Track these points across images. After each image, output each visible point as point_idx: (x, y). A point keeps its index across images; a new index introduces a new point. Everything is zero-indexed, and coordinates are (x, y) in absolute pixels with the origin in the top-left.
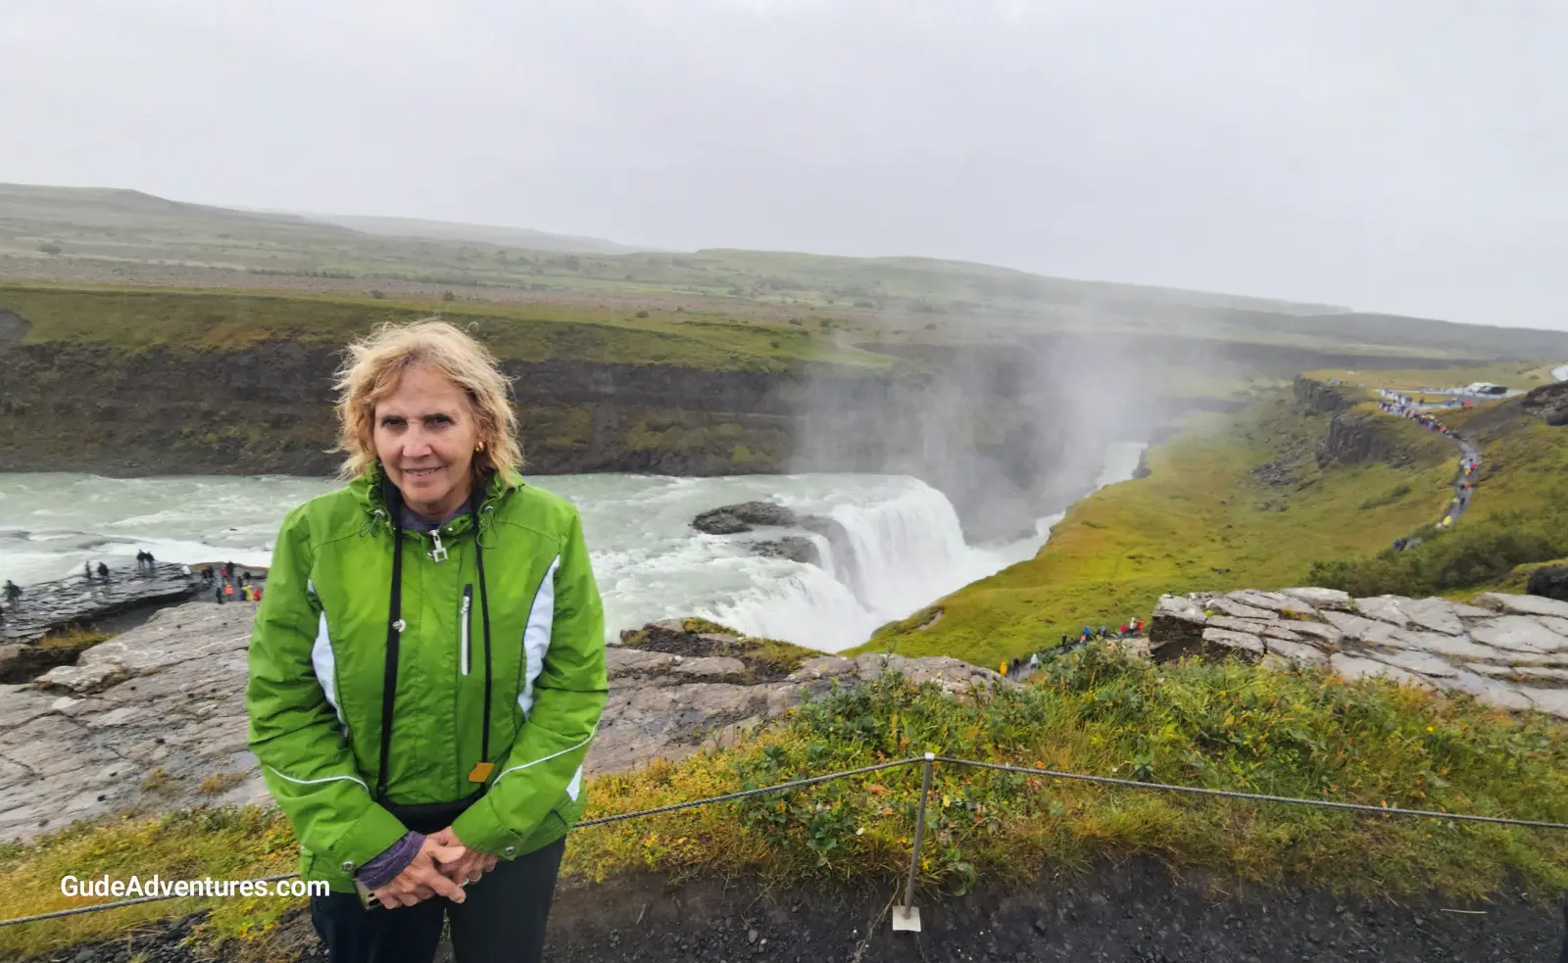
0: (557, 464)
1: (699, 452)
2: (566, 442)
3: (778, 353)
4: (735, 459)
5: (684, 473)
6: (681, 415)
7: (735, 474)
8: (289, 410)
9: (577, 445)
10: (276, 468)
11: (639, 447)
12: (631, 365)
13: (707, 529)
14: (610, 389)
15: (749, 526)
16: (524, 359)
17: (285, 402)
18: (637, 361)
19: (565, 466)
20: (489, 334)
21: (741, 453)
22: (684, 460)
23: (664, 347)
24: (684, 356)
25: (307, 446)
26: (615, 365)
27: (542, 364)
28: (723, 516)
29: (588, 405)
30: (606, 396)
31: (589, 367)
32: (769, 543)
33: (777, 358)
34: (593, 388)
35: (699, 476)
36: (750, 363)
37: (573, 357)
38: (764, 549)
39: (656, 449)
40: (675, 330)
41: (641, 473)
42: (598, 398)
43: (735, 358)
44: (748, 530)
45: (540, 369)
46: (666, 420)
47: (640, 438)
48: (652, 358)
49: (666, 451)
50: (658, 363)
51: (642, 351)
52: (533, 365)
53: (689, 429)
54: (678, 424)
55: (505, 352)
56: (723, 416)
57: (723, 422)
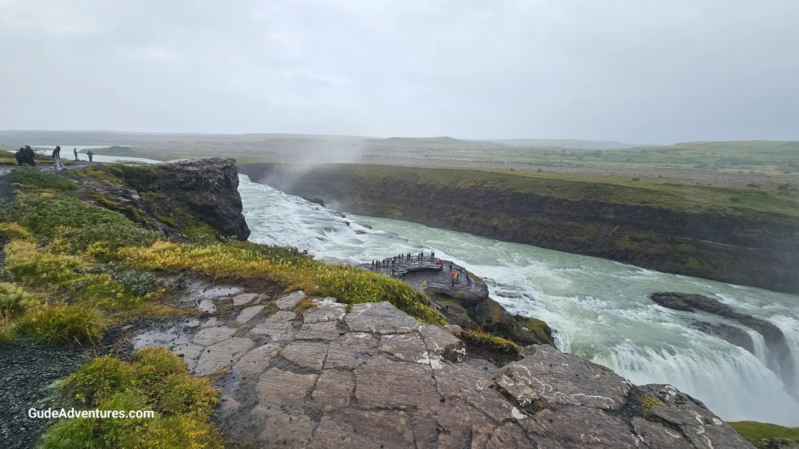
0: (576, 249)
1: (662, 257)
2: (582, 239)
3: (737, 205)
4: (688, 266)
5: (649, 267)
6: (653, 235)
7: (686, 274)
8: (476, 211)
9: (588, 241)
11: (623, 248)
12: (626, 205)
13: (661, 303)
14: (611, 217)
16: (569, 200)
18: (630, 204)
19: (580, 251)
20: (555, 187)
21: (692, 263)
23: (647, 198)
24: (661, 203)
25: (479, 224)
26: (616, 205)
27: (577, 202)
28: (673, 298)
29: (598, 224)
30: (608, 219)
31: (602, 205)
32: (709, 324)
33: (735, 209)
34: (602, 216)
36: (711, 210)
37: (594, 199)
38: (704, 327)
39: (633, 251)
40: (656, 188)
41: (621, 262)
42: (603, 221)
43: (699, 206)
44: (691, 311)
45: (576, 204)
46: (642, 236)
47: (624, 244)
48: (639, 203)
49: (639, 253)
50: (642, 205)
51: (634, 198)
52: (573, 202)
53: (656, 243)
54: (650, 240)
55: (560, 196)
56: (683, 239)
57: (682, 243)
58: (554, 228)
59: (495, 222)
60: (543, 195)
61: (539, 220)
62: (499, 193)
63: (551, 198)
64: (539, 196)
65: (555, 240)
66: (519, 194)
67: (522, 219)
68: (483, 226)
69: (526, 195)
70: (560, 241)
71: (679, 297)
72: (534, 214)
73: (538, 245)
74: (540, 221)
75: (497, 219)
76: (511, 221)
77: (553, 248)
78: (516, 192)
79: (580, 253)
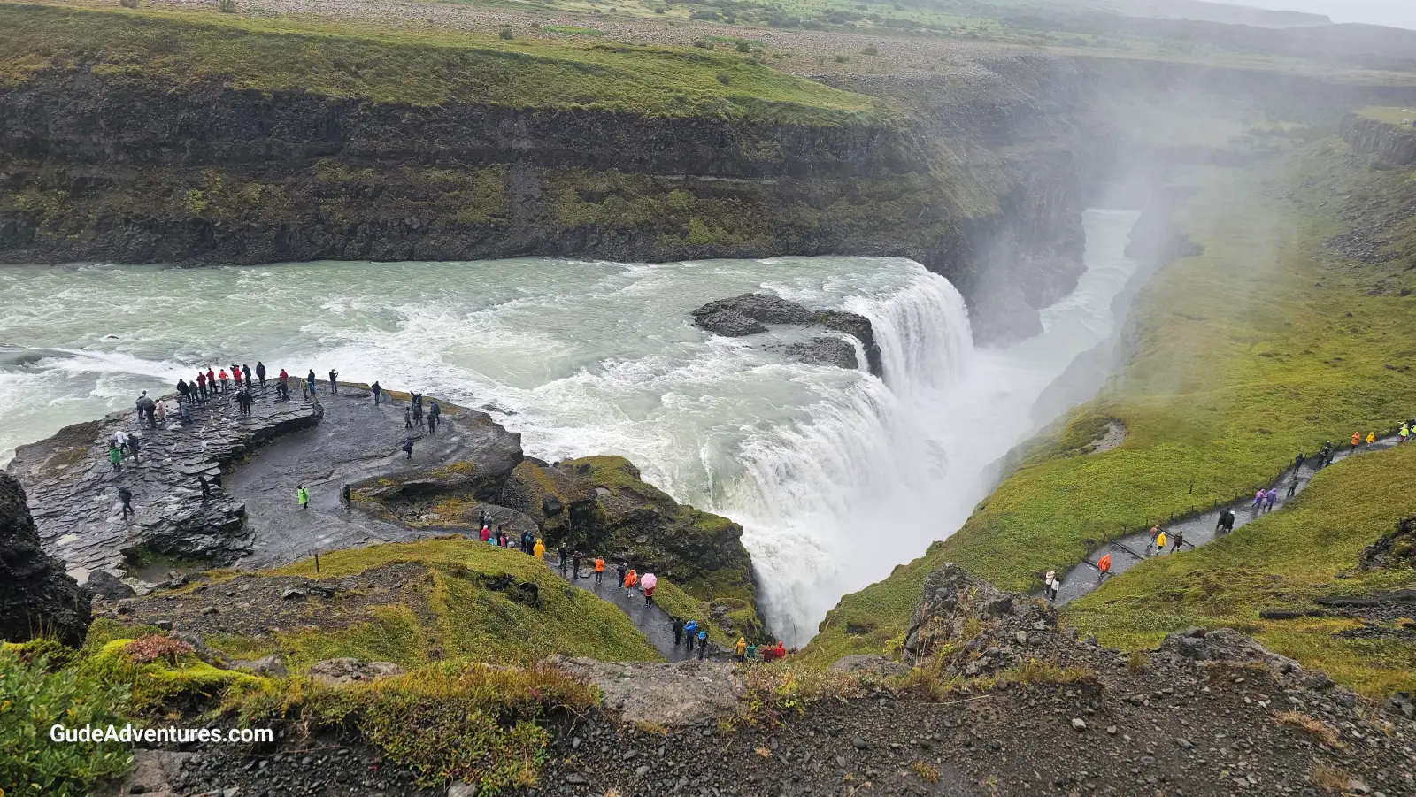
0: (471, 247)
1: (647, 228)
2: (478, 216)
3: (731, 91)
4: (693, 239)
6: (622, 179)
7: (694, 259)
8: (95, 171)
9: (494, 219)
10: (90, 253)
11: (572, 224)
12: (551, 110)
13: (719, 329)
14: (526, 145)
15: (767, 326)
16: (414, 104)
17: (90, 161)
18: (558, 104)
19: (484, 249)
20: (359, 66)
21: (697, 229)
22: (632, 240)
23: (587, 85)
24: (616, 96)
25: (127, 222)
26: (529, 110)
27: (435, 109)
29: (500, 168)
30: (520, 152)
31: (498, 113)
33: (733, 99)
34: (503, 143)
35: (651, 261)
36: (703, 107)
37: (474, 99)
38: (797, 351)
39: (594, 226)
41: (578, 258)
42: (510, 156)
43: (681, 100)
44: (764, 330)
45: (434, 117)
46: (601, 186)
47: (572, 213)
48: (577, 100)
49: (607, 228)
50: (585, 107)
51: (562, 90)
52: (425, 112)
53: (631, 198)
54: (618, 192)
55: (386, 94)
56: (671, 181)
57: (672, 189)
58: (398, 196)
59: (195, 203)
60: (335, 93)
61: (342, 174)
62: (173, 97)
63: (359, 101)
64: (322, 98)
65: (410, 229)
66: (249, 94)
67: (290, 179)
68: (150, 226)
69: (278, 96)
70: (426, 232)
71: (733, 308)
72: (324, 161)
73: (365, 255)
74: (349, 177)
75: (199, 194)
76: (253, 191)
77: (411, 256)
78: (236, 87)
79: (485, 257)
